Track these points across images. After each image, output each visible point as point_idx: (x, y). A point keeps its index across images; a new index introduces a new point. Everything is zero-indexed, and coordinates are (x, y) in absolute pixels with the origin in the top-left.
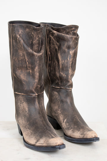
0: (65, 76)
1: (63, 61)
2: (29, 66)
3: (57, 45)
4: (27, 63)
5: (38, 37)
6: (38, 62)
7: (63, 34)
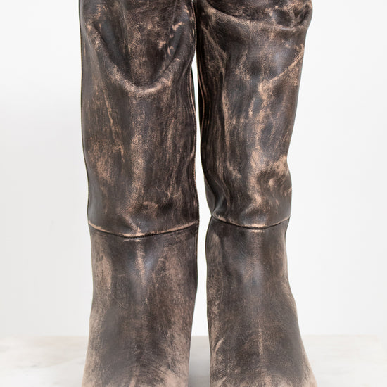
0: (239, 176)
1: (234, 122)
2: (116, 133)
3: (223, 60)
4: (112, 121)
5: (141, 29)
6: (139, 119)
7: (233, 19)
